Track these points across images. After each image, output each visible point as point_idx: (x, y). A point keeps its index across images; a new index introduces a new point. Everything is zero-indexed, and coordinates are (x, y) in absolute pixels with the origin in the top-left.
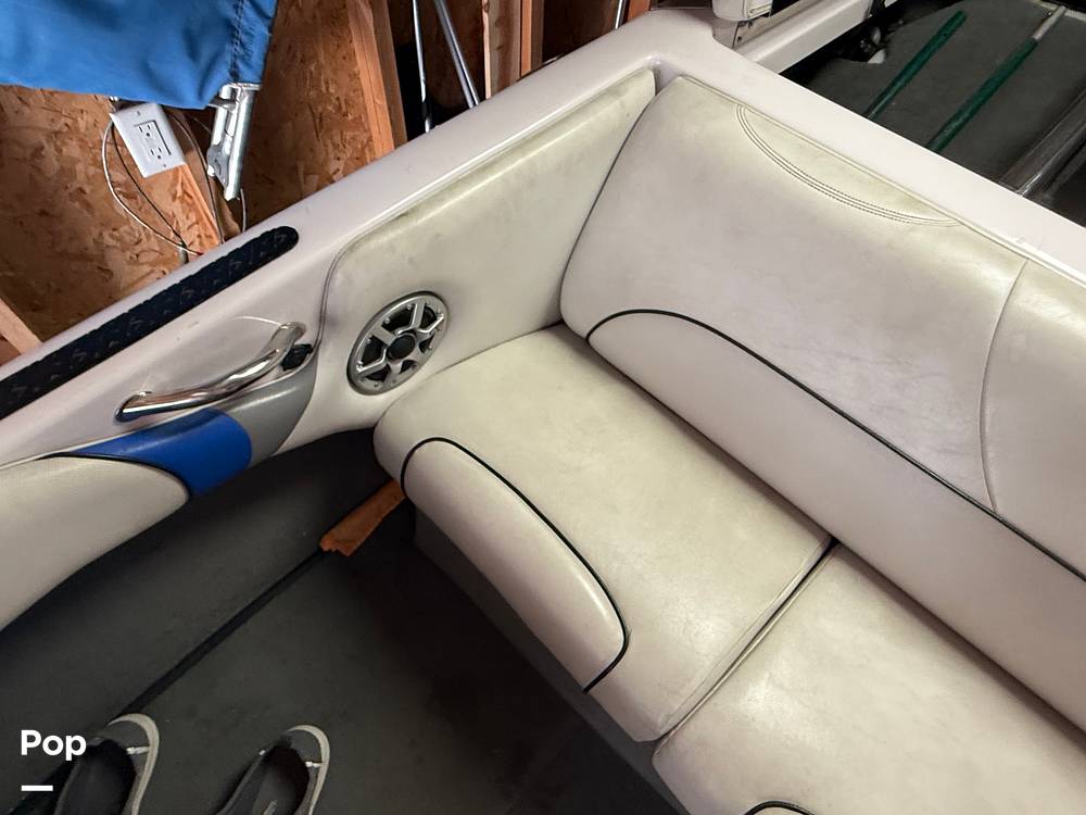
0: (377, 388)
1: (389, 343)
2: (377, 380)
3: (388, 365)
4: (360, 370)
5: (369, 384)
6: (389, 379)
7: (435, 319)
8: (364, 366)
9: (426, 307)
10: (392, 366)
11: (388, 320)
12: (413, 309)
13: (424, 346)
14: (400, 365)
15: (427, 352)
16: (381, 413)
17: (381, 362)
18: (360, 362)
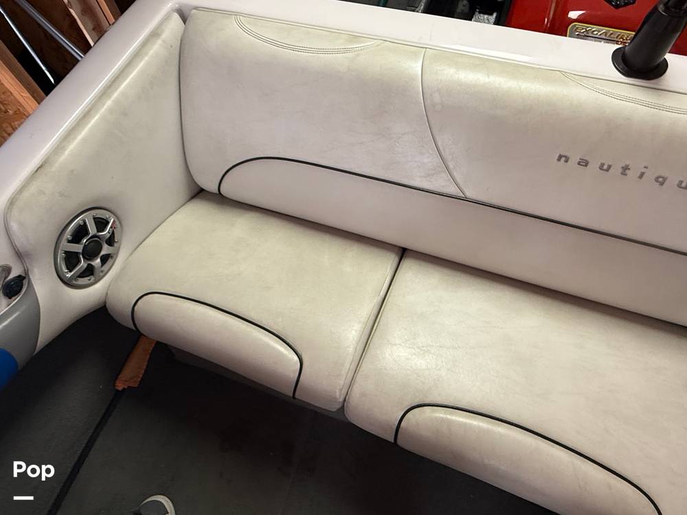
0: (91, 281)
1: (81, 251)
2: (87, 276)
3: (89, 264)
4: (69, 275)
5: (82, 281)
6: (97, 272)
7: (108, 223)
8: (70, 271)
9: (94, 218)
10: (93, 263)
11: (70, 237)
12: (85, 223)
13: (111, 241)
14: (99, 260)
15: (115, 245)
16: (105, 294)
17: (83, 264)
18: (66, 271)
